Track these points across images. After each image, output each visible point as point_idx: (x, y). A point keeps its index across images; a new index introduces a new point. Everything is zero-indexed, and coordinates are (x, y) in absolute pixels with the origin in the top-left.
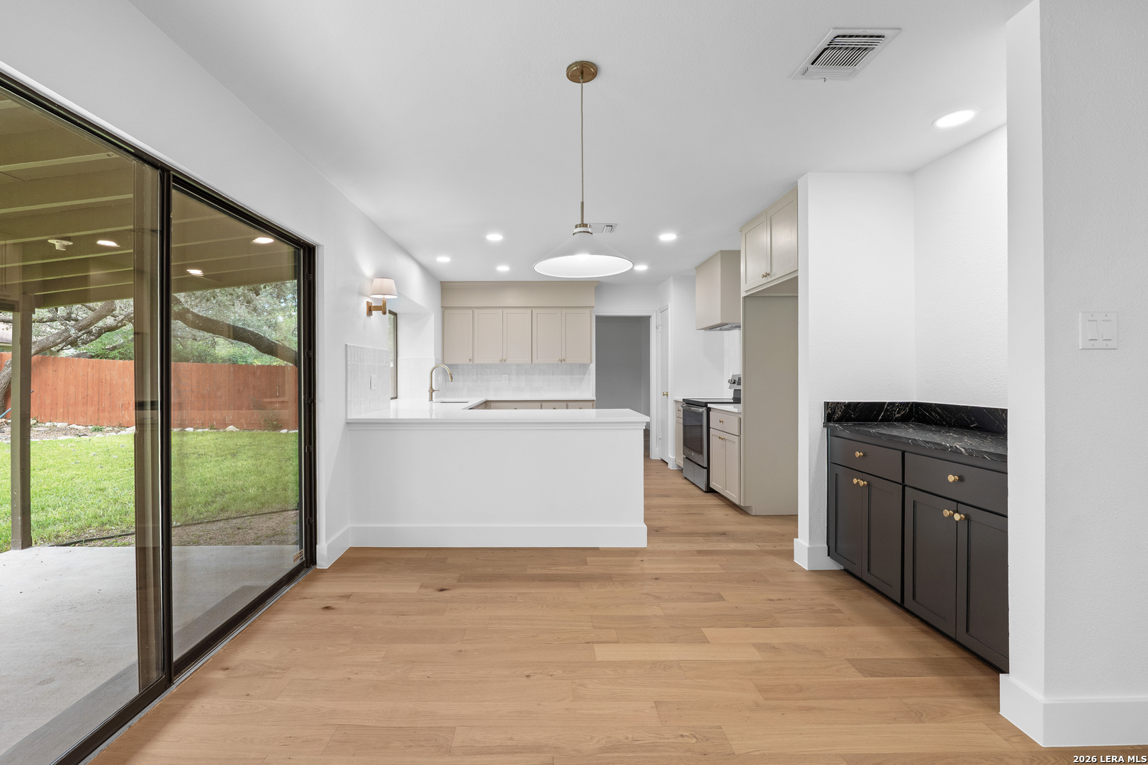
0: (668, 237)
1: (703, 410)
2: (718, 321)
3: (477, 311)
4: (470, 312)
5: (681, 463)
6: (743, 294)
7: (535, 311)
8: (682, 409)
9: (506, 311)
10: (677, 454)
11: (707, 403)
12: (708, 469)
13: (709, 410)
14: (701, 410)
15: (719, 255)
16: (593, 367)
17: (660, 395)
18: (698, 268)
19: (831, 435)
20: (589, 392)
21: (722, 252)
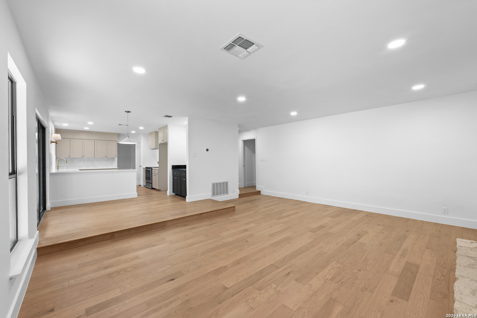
0: (141, 128)
1: (151, 169)
2: (154, 148)
3: (71, 140)
4: (69, 140)
5: (145, 184)
6: (159, 143)
7: (96, 141)
8: (145, 170)
9: (84, 140)
10: (144, 183)
11: (151, 168)
12: (152, 183)
13: (152, 169)
14: (150, 169)
15: (154, 132)
16: (116, 159)
17: (139, 166)
18: (150, 133)
19: (173, 171)
20: (116, 167)
21: (155, 131)
